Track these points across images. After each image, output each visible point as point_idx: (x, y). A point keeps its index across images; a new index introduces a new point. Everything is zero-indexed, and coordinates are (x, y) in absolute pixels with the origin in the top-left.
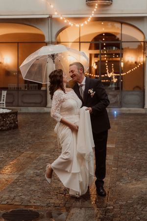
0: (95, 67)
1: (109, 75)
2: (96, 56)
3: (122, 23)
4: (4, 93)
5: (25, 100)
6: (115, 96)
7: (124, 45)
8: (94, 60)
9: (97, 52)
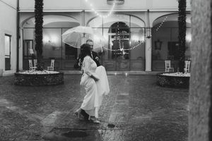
0: (112, 44)
1: (121, 50)
2: (113, 37)
3: (130, 16)
4: (53, 61)
5: (67, 66)
6: (126, 63)
7: (131, 30)
8: (112, 40)
9: (114, 34)
